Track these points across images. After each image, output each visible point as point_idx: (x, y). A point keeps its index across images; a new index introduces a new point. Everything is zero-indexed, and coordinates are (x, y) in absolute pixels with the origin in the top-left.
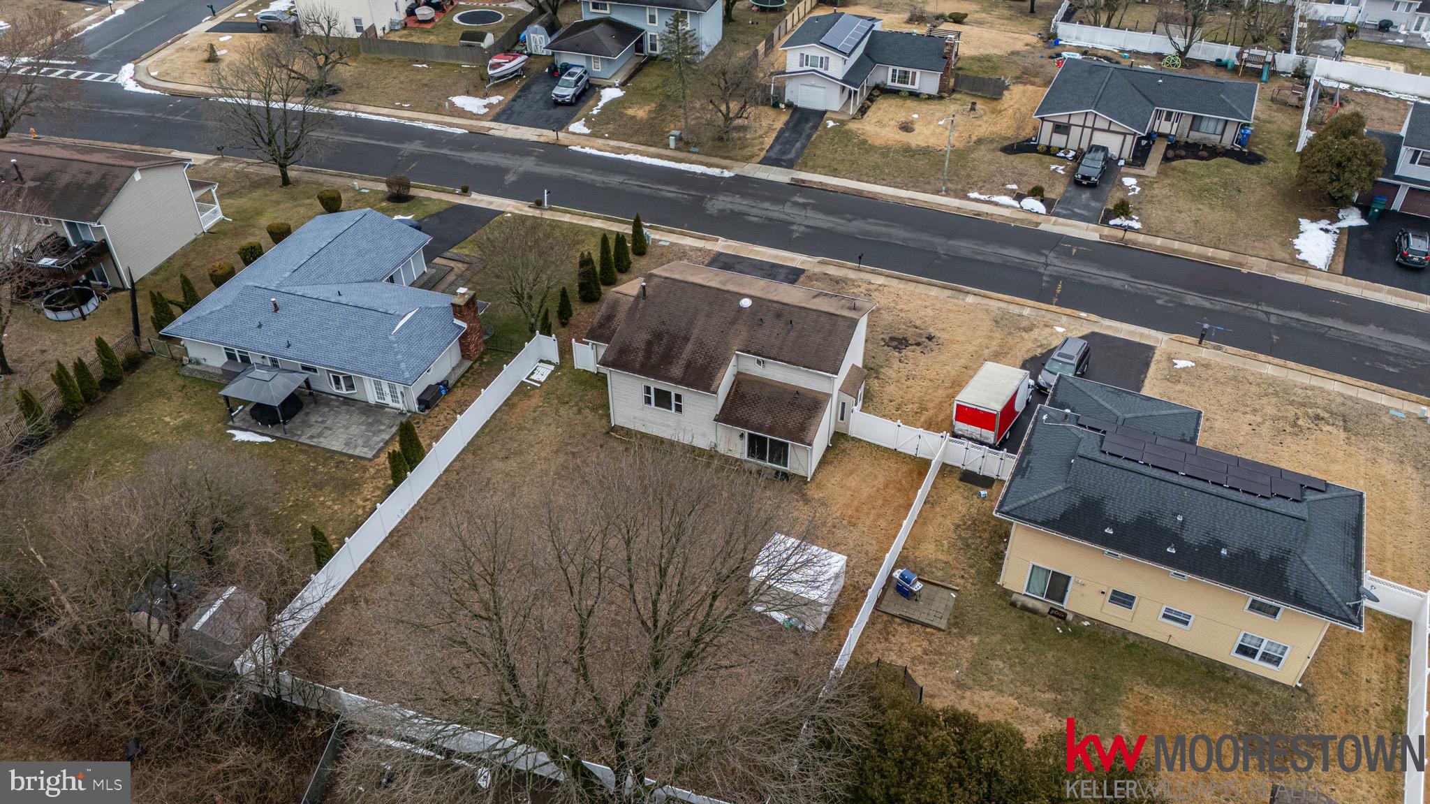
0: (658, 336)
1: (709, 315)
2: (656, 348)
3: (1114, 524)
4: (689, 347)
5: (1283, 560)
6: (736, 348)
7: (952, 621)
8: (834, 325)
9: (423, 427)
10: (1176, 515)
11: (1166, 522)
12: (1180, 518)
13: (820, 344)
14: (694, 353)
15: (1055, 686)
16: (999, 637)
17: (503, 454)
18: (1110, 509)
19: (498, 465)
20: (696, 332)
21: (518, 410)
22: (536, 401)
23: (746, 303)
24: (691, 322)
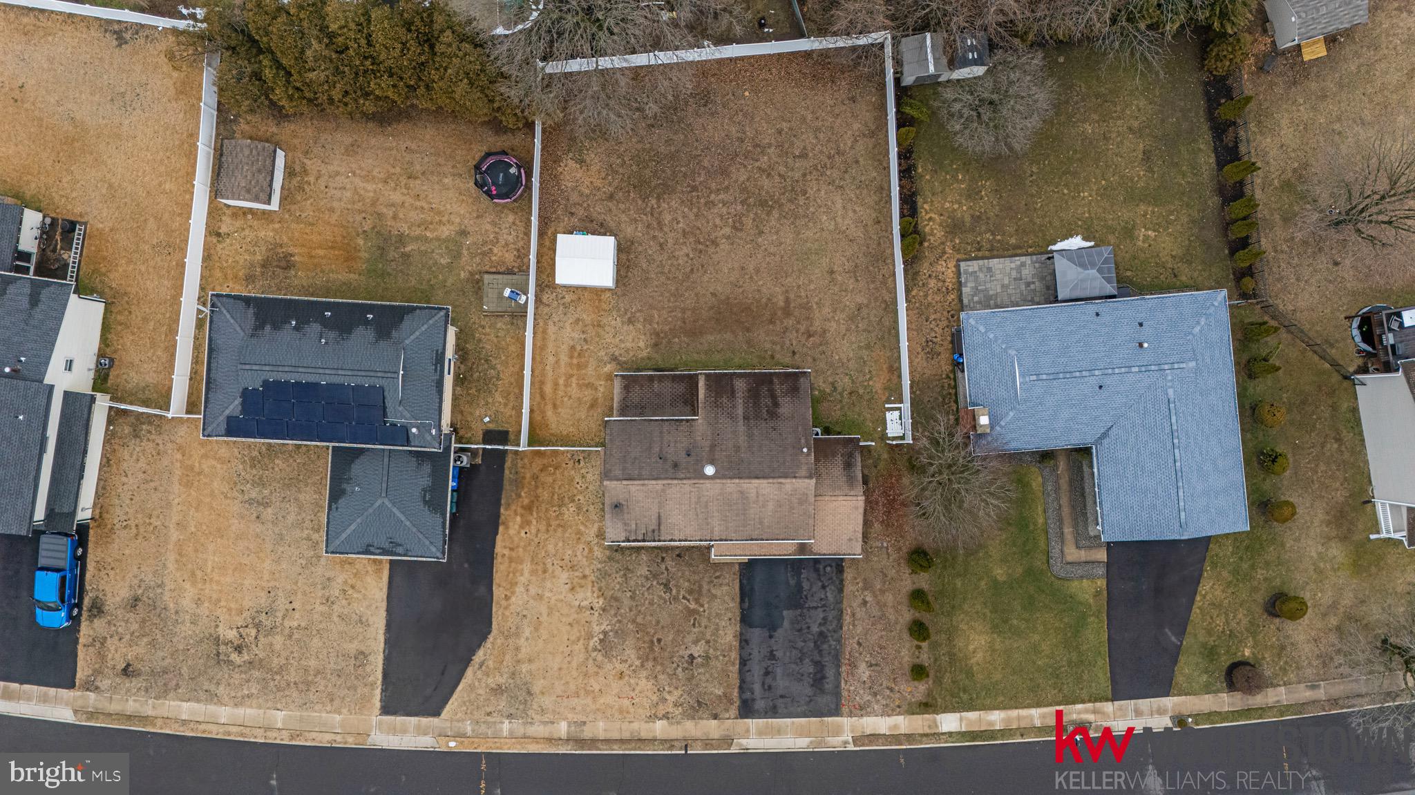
0: (773, 414)
1: (737, 449)
2: (769, 401)
3: (367, 323)
4: (740, 411)
5: (256, 328)
6: (700, 421)
7: (481, 284)
8: (624, 469)
9: (945, 313)
10: (326, 343)
11: (332, 335)
12: (323, 341)
13: (629, 446)
14: (734, 407)
15: (406, 256)
16: (448, 284)
17: (864, 312)
18: (370, 334)
19: (861, 299)
20: (741, 427)
21: (885, 366)
22: (878, 385)
23: (710, 470)
24: (750, 436)
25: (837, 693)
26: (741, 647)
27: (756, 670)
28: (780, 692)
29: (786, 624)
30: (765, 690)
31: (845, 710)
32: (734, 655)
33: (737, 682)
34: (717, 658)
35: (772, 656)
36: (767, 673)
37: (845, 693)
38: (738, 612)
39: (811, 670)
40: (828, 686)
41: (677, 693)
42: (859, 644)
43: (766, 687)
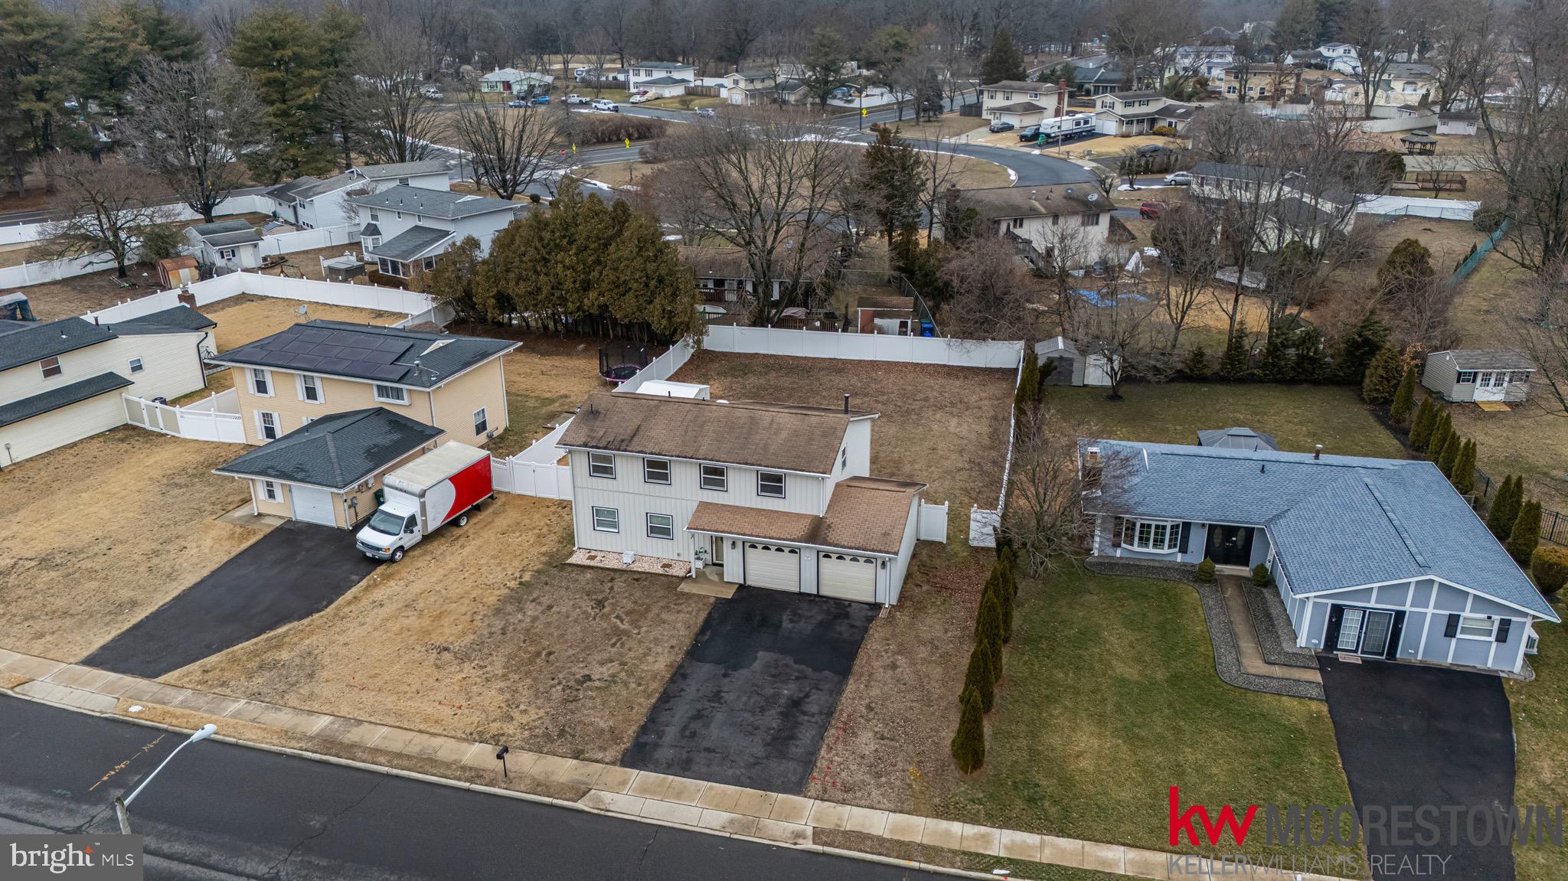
25: (809, 762)
26: (672, 680)
27: (681, 711)
28: (706, 744)
29: (757, 665)
30: (683, 737)
31: (814, 787)
32: (656, 686)
33: (643, 720)
34: (626, 684)
35: (717, 697)
36: (698, 716)
37: (822, 763)
38: (688, 642)
39: (774, 725)
40: (797, 750)
41: (533, 714)
42: (869, 708)
43: (687, 733)
